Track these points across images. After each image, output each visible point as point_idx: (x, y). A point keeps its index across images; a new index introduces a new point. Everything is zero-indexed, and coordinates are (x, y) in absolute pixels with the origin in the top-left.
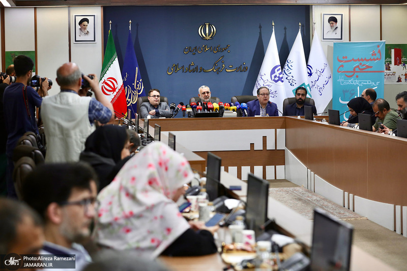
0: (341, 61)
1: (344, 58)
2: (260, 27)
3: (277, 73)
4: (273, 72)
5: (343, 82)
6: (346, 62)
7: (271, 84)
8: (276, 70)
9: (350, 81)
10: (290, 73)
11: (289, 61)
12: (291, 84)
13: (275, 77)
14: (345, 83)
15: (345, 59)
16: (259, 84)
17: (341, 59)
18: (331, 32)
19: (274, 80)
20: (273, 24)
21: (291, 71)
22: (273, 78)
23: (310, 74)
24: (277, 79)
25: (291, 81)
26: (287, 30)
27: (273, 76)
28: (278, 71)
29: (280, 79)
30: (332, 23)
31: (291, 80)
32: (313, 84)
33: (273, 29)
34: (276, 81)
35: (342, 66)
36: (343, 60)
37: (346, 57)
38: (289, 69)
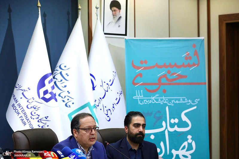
0: (138, 68)
1: (142, 62)
2: (10, 11)
3: (48, 86)
4: (42, 84)
5: (142, 100)
6: (146, 68)
7: (38, 105)
8: (46, 81)
9: (153, 98)
10: (65, 86)
11: (62, 67)
12: (66, 105)
13: (46, 92)
14: (146, 102)
15: (144, 65)
16: (19, 105)
17: (137, 64)
18: (113, 24)
19: (44, 99)
20: (39, 5)
21: (66, 83)
22: (42, 95)
23: (94, 89)
24: (48, 96)
25: (66, 100)
26: (46, 18)
27: (42, 91)
28: (49, 83)
29: (53, 96)
30: (115, 10)
31: (67, 98)
32: (97, 103)
33: (40, 13)
34: (47, 100)
35: (140, 75)
36: (140, 65)
37: (146, 62)
38: (64, 80)
